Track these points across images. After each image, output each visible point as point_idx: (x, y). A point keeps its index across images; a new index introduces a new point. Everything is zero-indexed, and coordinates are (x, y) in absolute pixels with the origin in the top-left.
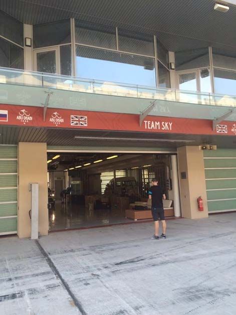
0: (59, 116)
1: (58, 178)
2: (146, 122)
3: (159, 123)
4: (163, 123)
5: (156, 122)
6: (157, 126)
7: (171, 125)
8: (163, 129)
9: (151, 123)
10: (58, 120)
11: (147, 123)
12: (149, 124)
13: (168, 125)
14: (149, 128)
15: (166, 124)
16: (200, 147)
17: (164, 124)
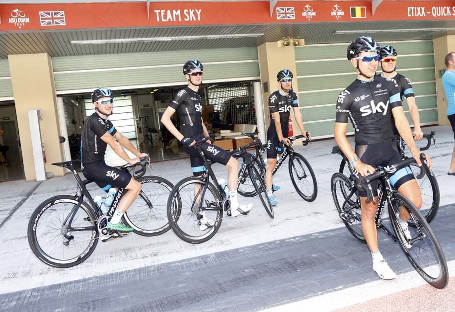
0: (22, 14)
1: (144, 106)
2: (157, 11)
3: (179, 11)
4: (186, 11)
5: (174, 11)
6: (177, 16)
7: (199, 13)
8: (185, 19)
9: (166, 13)
10: (21, 20)
11: (160, 13)
12: (162, 14)
13: (195, 13)
14: (163, 20)
15: (191, 12)
16: (279, 43)
17: (188, 13)
